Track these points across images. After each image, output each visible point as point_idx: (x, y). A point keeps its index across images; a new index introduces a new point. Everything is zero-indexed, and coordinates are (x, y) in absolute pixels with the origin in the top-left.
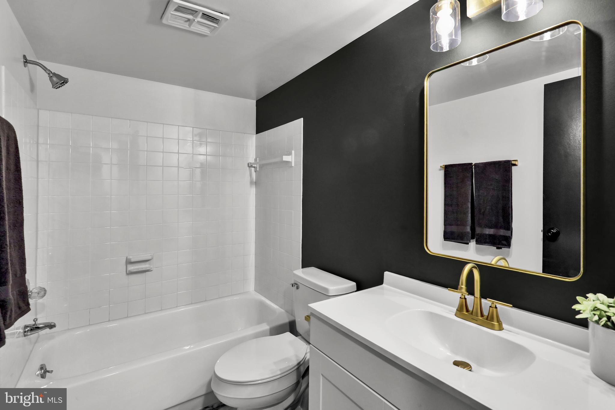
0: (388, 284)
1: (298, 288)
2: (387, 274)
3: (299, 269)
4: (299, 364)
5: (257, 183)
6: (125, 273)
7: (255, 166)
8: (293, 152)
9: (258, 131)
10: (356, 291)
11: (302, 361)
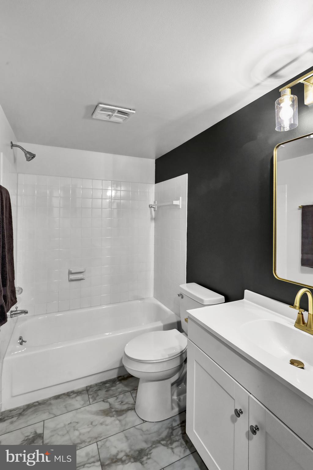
0: (248, 299)
1: (182, 298)
2: (247, 292)
3: (185, 283)
4: (182, 352)
5: (155, 219)
6: (68, 280)
7: (154, 207)
8: (181, 198)
9: (156, 182)
10: (224, 303)
11: (185, 350)
